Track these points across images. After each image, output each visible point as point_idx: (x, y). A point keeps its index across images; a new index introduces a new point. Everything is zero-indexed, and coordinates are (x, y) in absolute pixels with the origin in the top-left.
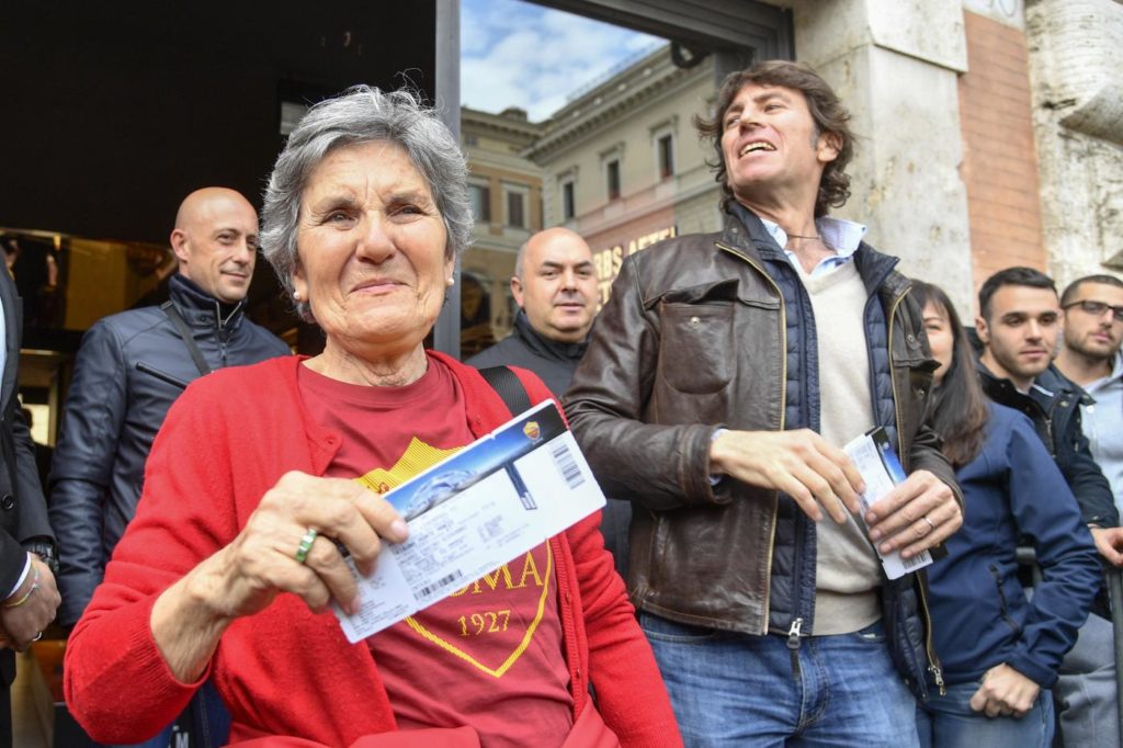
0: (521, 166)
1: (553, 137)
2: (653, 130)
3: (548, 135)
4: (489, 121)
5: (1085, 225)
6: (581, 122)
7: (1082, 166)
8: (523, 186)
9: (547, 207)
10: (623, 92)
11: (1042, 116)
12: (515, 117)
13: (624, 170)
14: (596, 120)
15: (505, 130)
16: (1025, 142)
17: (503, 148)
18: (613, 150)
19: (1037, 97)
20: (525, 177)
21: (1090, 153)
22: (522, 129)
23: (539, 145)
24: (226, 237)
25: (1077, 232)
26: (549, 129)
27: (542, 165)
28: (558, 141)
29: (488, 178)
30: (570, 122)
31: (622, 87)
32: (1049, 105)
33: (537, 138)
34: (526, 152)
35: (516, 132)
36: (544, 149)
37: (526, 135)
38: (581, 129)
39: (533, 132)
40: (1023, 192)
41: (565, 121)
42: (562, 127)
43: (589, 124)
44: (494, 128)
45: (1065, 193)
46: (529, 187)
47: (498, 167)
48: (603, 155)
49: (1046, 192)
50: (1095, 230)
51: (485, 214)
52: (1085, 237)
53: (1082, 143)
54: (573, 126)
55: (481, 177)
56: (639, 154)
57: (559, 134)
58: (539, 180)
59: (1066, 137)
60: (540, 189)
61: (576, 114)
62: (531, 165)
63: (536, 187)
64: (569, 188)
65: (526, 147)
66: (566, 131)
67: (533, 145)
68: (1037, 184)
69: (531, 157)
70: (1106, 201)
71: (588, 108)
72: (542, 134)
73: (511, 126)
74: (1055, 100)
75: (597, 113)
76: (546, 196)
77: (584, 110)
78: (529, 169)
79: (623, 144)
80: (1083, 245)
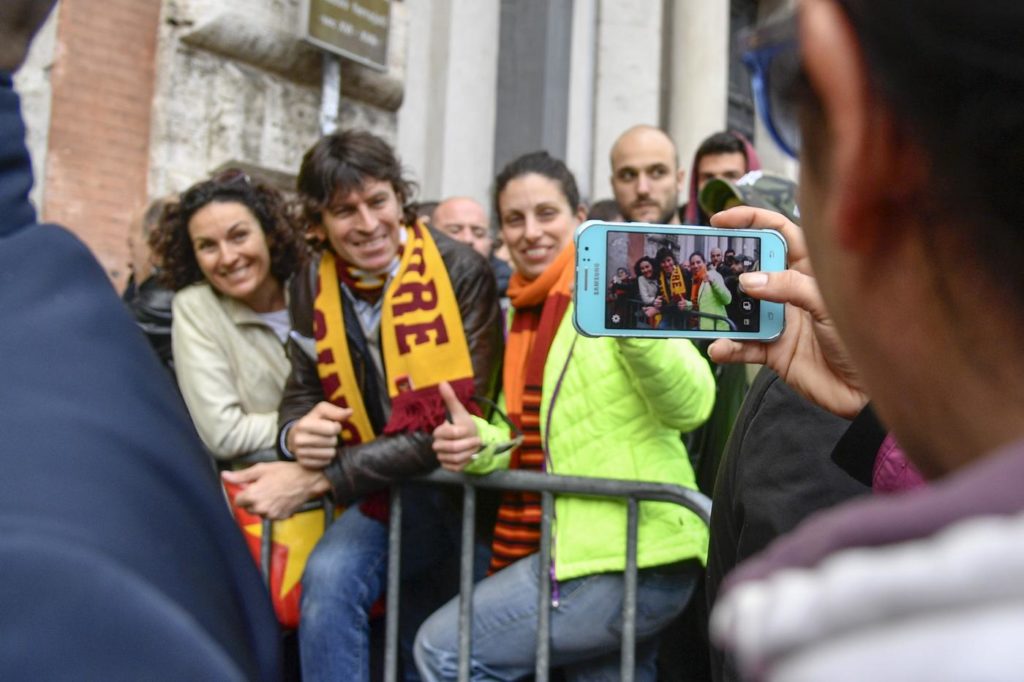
5: (197, 136)
7: (203, 82)
11: (165, 30)
16: (144, 52)
19: (165, 12)
21: (212, 71)
25: (185, 141)
32: (173, 23)
40: (132, 99)
45: (178, 105)
49: (158, 101)
50: (206, 142)
52: (196, 148)
53: (205, 60)
59: (189, 54)
68: (150, 92)
70: (219, 116)
74: (179, 18)
80: (190, 155)
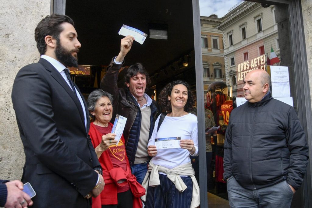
0: (216, 31)
1: (225, 22)
3: (223, 22)
4: (206, 19)
6: (233, 17)
8: (217, 37)
9: (224, 43)
10: (245, 7)
12: (214, 17)
13: (246, 30)
14: (238, 16)
15: (211, 21)
17: (211, 26)
18: (243, 25)
20: (217, 34)
22: (216, 20)
23: (221, 25)
26: (224, 20)
27: (222, 31)
28: (227, 23)
29: (207, 35)
31: (245, 6)
33: (221, 23)
34: (217, 27)
35: (214, 21)
36: (223, 26)
37: (217, 22)
38: (233, 19)
39: (219, 21)
41: (228, 17)
43: (236, 18)
44: (208, 21)
46: (219, 37)
47: (210, 32)
48: (240, 26)
51: (206, 46)
54: (231, 18)
55: (205, 35)
56: (251, 25)
57: (227, 21)
58: (222, 35)
61: (232, 15)
62: (219, 31)
63: (221, 37)
64: (231, 36)
65: (218, 26)
66: (229, 20)
67: (219, 25)
69: (219, 29)
73: (213, 20)
75: (238, 14)
76: (224, 39)
77: (234, 13)
78: (219, 32)
79: (246, 23)
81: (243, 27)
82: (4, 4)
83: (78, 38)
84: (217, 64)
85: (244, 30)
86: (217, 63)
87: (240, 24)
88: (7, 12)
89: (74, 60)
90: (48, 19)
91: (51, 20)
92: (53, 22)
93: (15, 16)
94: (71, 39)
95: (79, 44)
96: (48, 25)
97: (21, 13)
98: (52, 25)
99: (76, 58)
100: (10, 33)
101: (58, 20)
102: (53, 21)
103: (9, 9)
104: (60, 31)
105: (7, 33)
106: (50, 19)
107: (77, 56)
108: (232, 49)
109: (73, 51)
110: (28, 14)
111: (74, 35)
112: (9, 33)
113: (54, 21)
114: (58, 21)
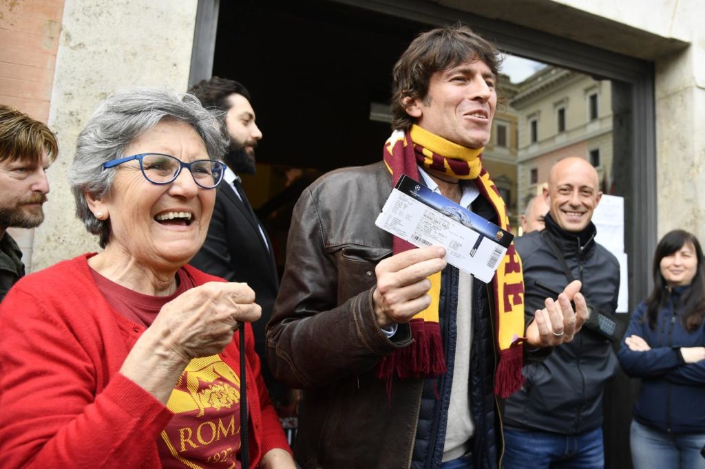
0: (507, 110)
1: (526, 93)
2: (587, 91)
3: (522, 91)
6: (543, 84)
8: (506, 121)
9: (520, 135)
12: (503, 79)
13: (568, 114)
14: (552, 84)
18: (561, 102)
20: (507, 116)
22: (507, 87)
23: (517, 97)
24: (565, 190)
26: (523, 88)
27: (519, 110)
28: (529, 96)
30: (536, 84)
33: (516, 93)
34: (510, 102)
36: (520, 100)
37: (509, 91)
38: (542, 88)
39: (514, 89)
41: (533, 83)
42: (531, 87)
43: (547, 86)
46: (510, 122)
48: (556, 105)
54: (538, 87)
56: (577, 105)
57: (529, 91)
58: (516, 118)
60: (516, 124)
61: (540, 79)
62: (512, 110)
63: (514, 122)
64: (534, 124)
65: (510, 98)
66: (534, 89)
67: (513, 97)
69: (513, 105)
71: (548, 75)
72: (519, 90)
73: (500, 85)
75: (552, 79)
76: (520, 128)
77: (545, 76)
78: (511, 112)
79: (567, 99)
81: (560, 107)
82: (101, 34)
83: (257, 123)
84: (502, 179)
85: (562, 113)
86: (503, 176)
87: (556, 99)
88: (106, 51)
89: (250, 160)
90: (205, 85)
91: (212, 87)
92: (215, 92)
93: (122, 59)
94: (246, 123)
95: (258, 133)
96: (205, 97)
97: (134, 54)
98: (213, 97)
99: (252, 158)
100: (110, 91)
101: (222, 88)
102: (213, 89)
103: (112, 44)
104: (227, 107)
105: (103, 91)
106: (209, 86)
107: (253, 153)
108: (535, 150)
109: (247, 144)
110: (148, 59)
111: (251, 116)
112: (107, 91)
113: (217, 90)
114: (224, 91)
